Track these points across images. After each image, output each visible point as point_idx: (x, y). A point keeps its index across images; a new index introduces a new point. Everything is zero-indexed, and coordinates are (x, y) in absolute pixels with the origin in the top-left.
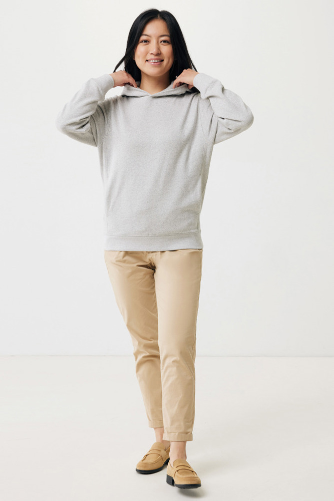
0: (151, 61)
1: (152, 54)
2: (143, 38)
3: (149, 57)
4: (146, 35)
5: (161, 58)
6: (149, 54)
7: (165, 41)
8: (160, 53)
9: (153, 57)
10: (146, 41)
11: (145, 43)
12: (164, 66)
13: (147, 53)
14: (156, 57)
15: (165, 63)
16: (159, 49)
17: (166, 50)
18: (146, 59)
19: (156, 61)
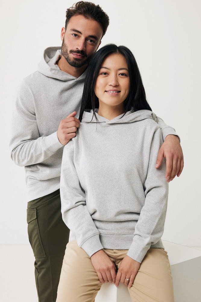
0: (110, 92)
1: (111, 85)
2: (103, 70)
3: (108, 88)
4: (105, 68)
5: (118, 90)
6: (107, 86)
7: (122, 74)
8: (118, 85)
9: (111, 88)
10: (105, 74)
11: (104, 76)
12: (121, 97)
13: (106, 84)
14: (115, 89)
15: (122, 94)
16: (117, 81)
17: (124, 82)
18: (104, 90)
19: (114, 92)
